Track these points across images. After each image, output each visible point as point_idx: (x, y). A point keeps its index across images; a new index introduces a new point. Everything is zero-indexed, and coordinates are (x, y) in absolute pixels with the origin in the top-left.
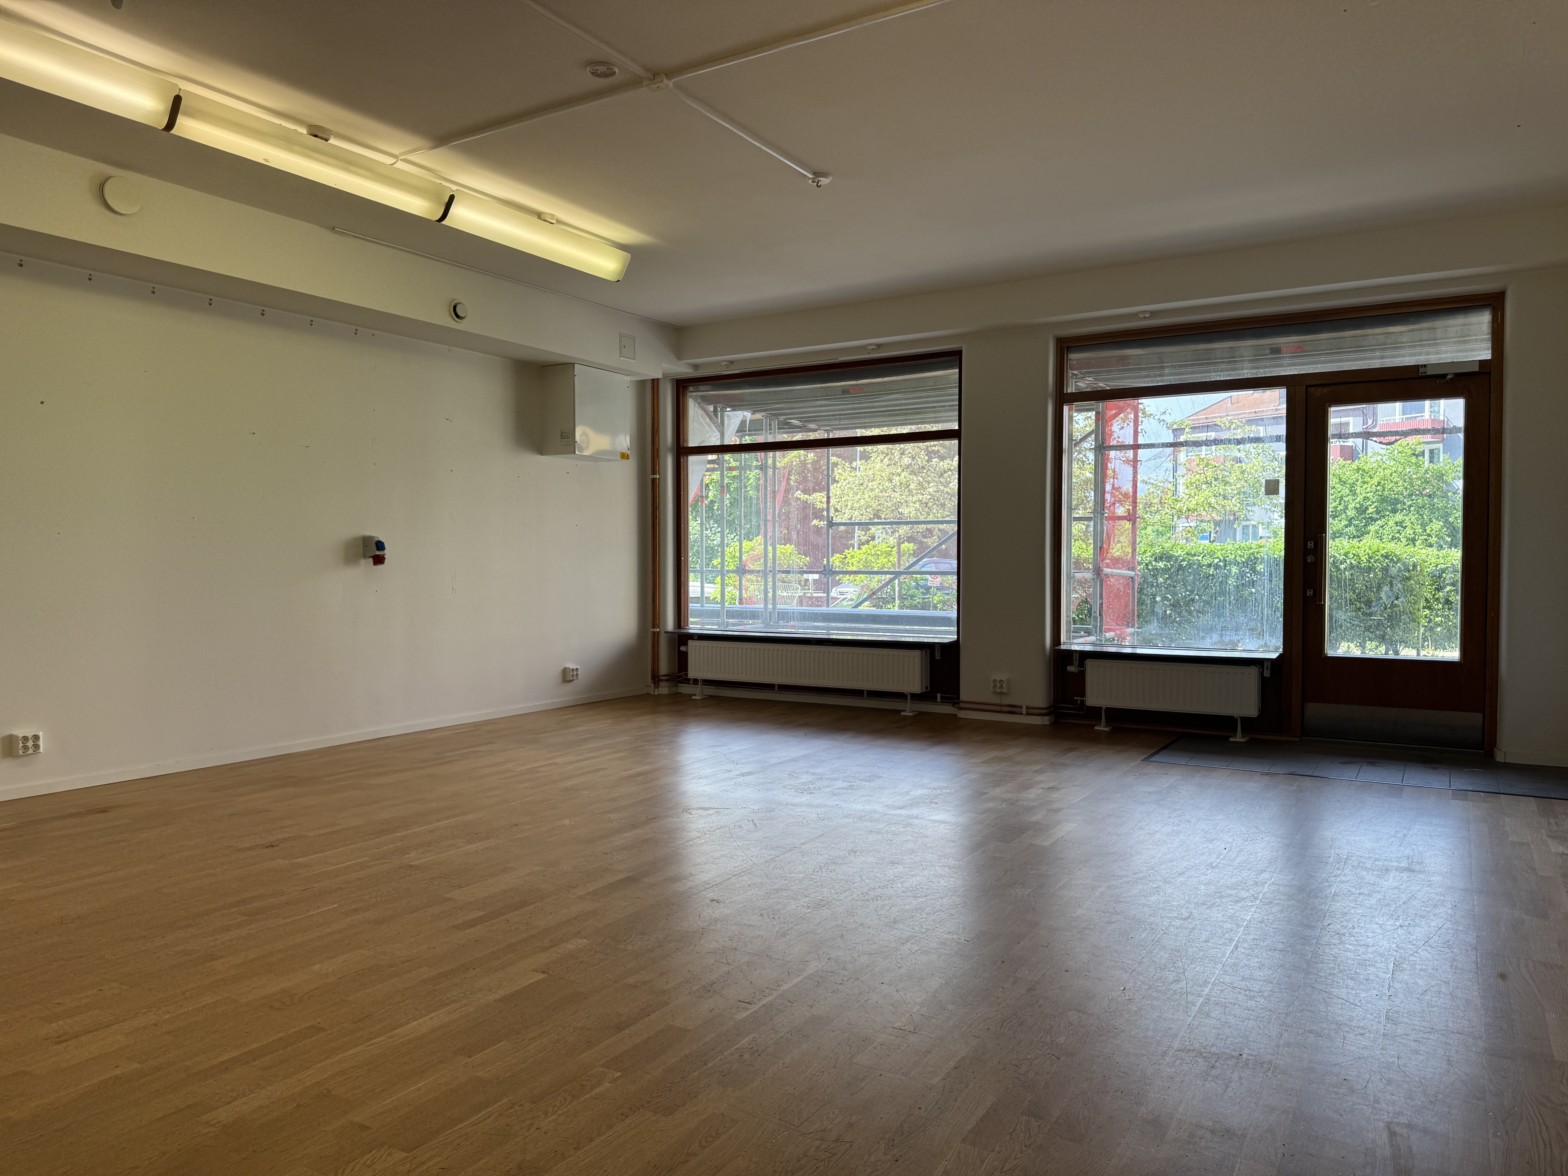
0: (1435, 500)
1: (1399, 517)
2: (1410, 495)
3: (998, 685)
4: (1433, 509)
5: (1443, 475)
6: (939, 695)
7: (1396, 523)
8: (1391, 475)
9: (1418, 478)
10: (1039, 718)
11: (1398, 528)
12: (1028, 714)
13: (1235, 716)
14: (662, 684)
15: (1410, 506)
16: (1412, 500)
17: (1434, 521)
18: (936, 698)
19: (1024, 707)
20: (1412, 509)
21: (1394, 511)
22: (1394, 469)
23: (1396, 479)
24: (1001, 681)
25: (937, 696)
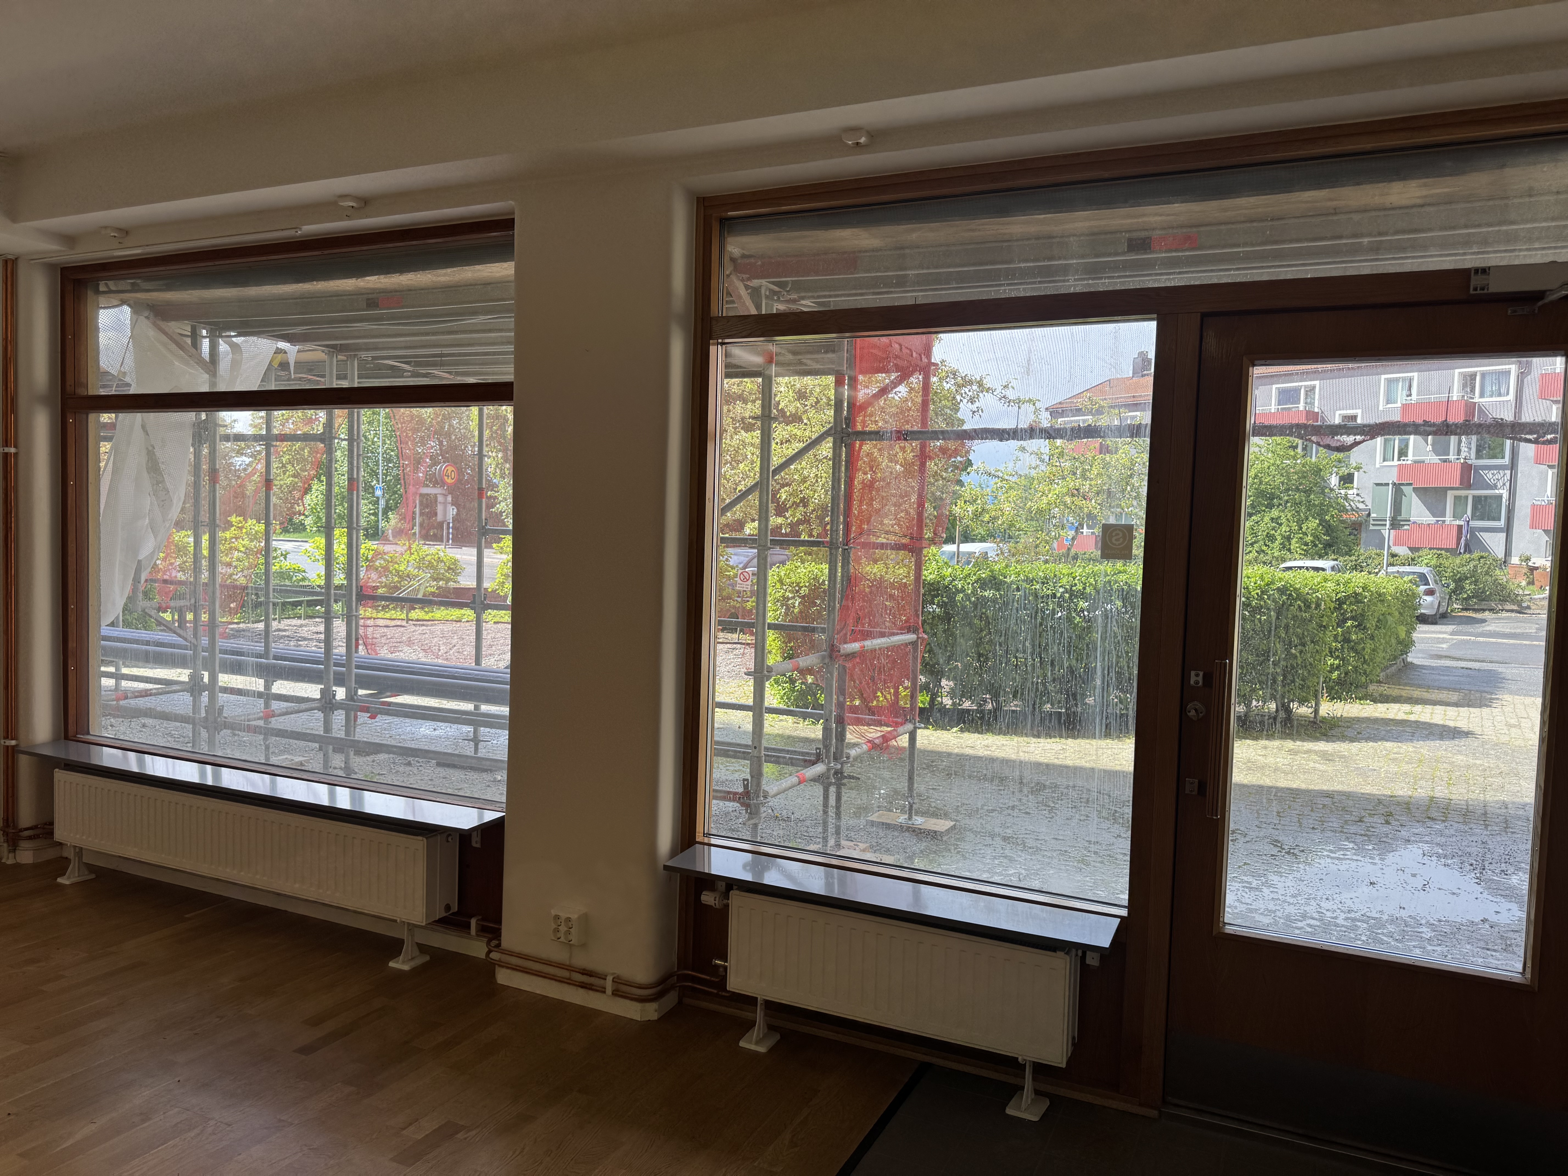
0: (1312, 496)
1: (1275, 513)
2: (1288, 490)
3: (563, 928)
4: (1310, 506)
5: (1321, 470)
6: (473, 922)
7: (1272, 519)
8: (1269, 468)
9: (1296, 473)
10: (637, 1006)
11: (1274, 524)
12: (616, 993)
13: (1020, 1059)
14: (24, 844)
15: (1287, 502)
16: (1289, 495)
17: (1310, 518)
18: (468, 927)
19: (610, 979)
20: (1289, 505)
21: (1270, 506)
22: (1272, 461)
23: (1273, 472)
24: (568, 920)
25: (470, 923)
